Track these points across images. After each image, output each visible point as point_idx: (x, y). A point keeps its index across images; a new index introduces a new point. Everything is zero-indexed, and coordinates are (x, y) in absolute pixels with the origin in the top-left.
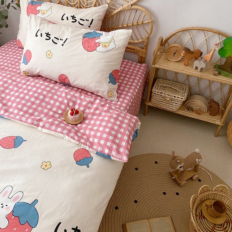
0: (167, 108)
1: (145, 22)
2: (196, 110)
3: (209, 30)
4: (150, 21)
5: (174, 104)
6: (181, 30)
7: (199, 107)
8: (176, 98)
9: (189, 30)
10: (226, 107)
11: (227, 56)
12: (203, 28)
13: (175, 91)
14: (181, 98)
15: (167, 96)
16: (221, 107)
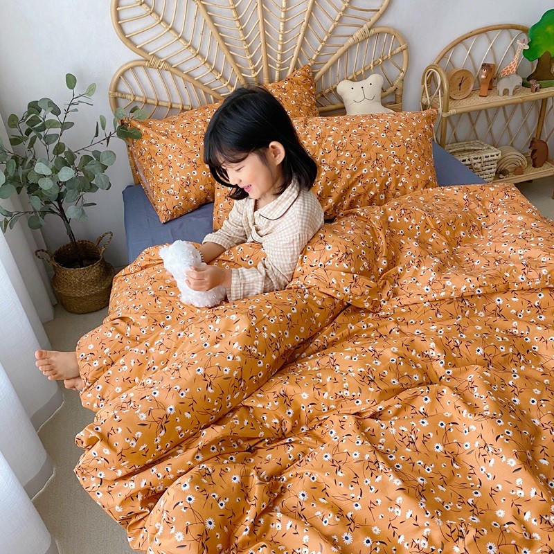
1: (394, 52)
2: (513, 169)
4: (403, 46)
5: (487, 171)
8: (490, 158)
9: (465, 39)
11: (540, 54)
14: (497, 155)
15: (475, 161)
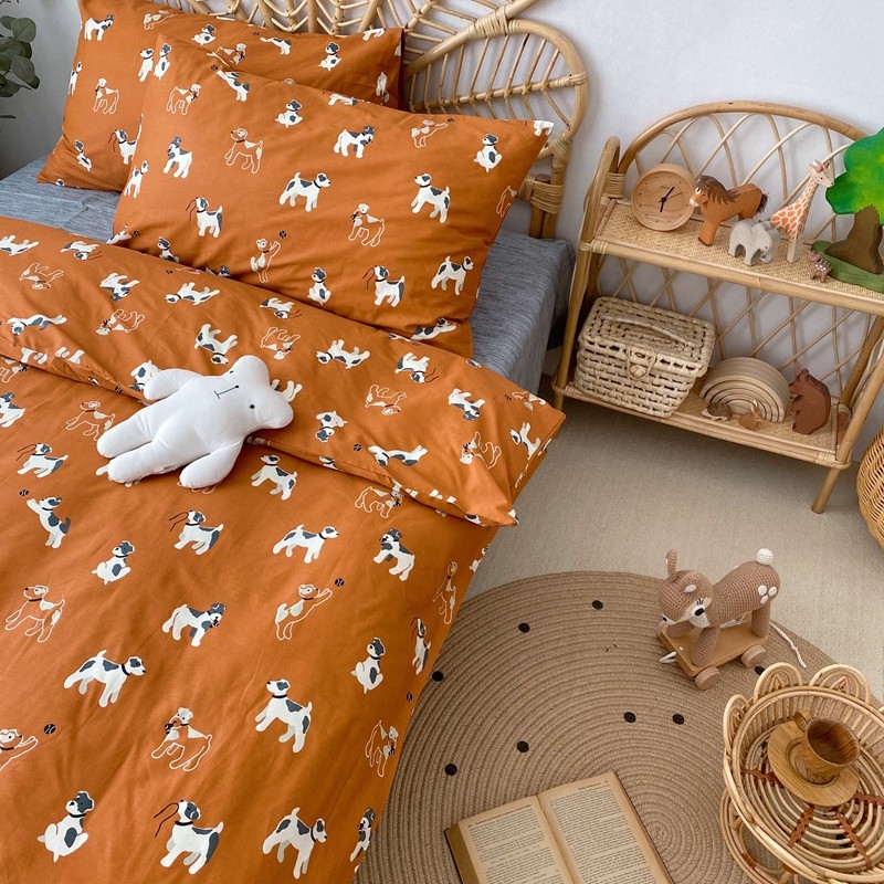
0: (635, 406)
1: (556, 82)
2: (743, 411)
3: (790, 111)
4: (576, 78)
5: (661, 390)
6: (685, 113)
7: (755, 402)
9: (718, 111)
10: (855, 400)
12: (767, 105)
13: (663, 340)
14: (689, 368)
15: (634, 359)
16: (834, 401)
